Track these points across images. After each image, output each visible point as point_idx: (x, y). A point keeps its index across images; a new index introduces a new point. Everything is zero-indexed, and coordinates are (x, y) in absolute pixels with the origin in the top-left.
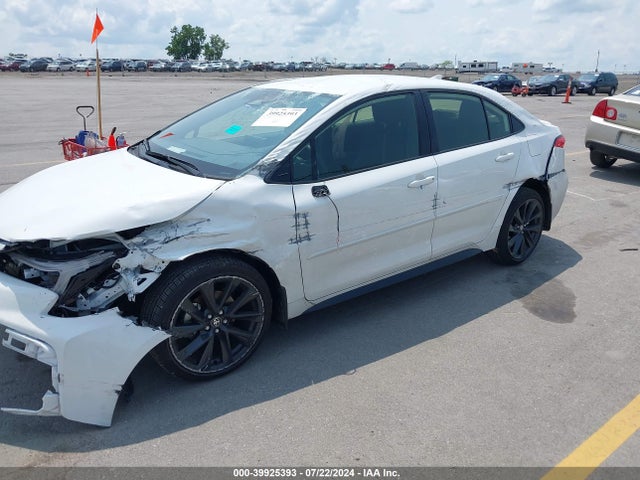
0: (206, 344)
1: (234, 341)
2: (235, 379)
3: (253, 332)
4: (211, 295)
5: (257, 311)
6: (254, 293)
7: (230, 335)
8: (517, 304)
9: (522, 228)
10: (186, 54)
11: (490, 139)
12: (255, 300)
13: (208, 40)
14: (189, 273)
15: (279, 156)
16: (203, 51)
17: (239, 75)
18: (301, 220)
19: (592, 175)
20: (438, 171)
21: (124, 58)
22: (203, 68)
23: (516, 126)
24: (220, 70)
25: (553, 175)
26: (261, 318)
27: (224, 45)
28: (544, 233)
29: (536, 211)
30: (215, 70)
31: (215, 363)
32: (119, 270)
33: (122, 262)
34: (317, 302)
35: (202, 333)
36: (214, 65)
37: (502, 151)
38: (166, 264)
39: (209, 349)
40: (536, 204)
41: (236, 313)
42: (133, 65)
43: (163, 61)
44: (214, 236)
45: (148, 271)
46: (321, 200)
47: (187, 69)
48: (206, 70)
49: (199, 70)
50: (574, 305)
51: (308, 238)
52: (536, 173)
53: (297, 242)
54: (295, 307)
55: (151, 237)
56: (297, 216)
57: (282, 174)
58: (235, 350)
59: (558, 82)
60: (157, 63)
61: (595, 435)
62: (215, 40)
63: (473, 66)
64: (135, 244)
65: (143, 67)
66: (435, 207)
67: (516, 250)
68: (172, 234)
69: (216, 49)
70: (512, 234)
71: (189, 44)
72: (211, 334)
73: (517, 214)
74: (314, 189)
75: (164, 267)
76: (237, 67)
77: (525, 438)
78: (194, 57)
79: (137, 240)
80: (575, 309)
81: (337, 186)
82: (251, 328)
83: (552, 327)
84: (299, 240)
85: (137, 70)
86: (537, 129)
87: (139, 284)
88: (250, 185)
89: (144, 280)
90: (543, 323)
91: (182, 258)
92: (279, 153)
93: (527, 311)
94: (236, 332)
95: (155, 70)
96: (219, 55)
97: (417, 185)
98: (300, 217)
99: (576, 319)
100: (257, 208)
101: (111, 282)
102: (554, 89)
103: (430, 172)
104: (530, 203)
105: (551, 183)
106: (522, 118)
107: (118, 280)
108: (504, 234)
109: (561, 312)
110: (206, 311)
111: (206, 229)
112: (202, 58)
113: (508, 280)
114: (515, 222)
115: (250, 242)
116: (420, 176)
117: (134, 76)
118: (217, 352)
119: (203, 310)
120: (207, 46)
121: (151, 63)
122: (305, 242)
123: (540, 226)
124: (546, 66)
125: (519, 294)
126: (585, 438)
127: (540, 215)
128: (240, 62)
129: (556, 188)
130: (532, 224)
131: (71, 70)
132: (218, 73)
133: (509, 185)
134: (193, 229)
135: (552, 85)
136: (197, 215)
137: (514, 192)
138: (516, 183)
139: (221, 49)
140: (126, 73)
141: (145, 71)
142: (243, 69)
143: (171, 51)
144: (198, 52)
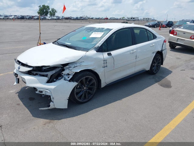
0: (83, 94)
1: (89, 93)
2: (89, 103)
3: (93, 91)
4: (84, 81)
5: (94, 86)
6: (94, 81)
7: (88, 91)
8: (157, 84)
9: (156, 64)
10: (43, 14)
11: (149, 40)
12: (94, 83)
13: (50, 10)
14: (80, 75)
15: (99, 45)
16: (49, 13)
17: (61, 21)
18: (105, 62)
19: (170, 50)
20: (137, 49)
22: (50, 18)
23: (155, 37)
24: (55, 19)
25: (164, 50)
26: (95, 87)
28: (161, 66)
29: (160, 60)
30: (54, 19)
31: (85, 99)
32: (63, 75)
33: (63, 72)
34: (108, 84)
35: (82, 91)
36: (53, 18)
37: (152, 44)
38: (74, 73)
39: (83, 95)
40: (160, 58)
41: (90, 86)
42: (27, 17)
43: (37, 16)
44: (85, 66)
45: (70, 75)
46: (110, 56)
47: (45, 19)
48: (51, 19)
49: (49, 19)
50: (171, 84)
51: (107, 66)
52: (160, 50)
53: (104, 68)
54: (103, 85)
55: (71, 66)
56: (104, 61)
57: (100, 50)
58: (89, 96)
59: (157, 24)
60: (35, 17)
61: (181, 113)
62: (53, 10)
63: (132, 18)
64: (67, 68)
65: (31, 18)
66: (136, 58)
67: (154, 70)
68: (76, 65)
69: (53, 13)
70: (154, 66)
71: (45, 11)
72: (84, 91)
73: (155, 61)
74: (108, 54)
75: (74, 74)
76: (60, 18)
77: (164, 114)
78: (46, 15)
79: (67, 67)
80: (171, 85)
81: (114, 53)
82: (93, 90)
83: (166, 89)
84: (104, 67)
85: (29, 19)
86: (159, 38)
87: (68, 78)
88: (93, 52)
89: (69, 77)
90: (164, 88)
91: (78, 71)
92: (99, 44)
93: (159, 86)
94: (89, 91)
95: (35, 19)
96: (54, 14)
97: (132, 53)
98: (105, 61)
99: (172, 87)
100: (95, 59)
101: (60, 78)
102: (156, 26)
103: (135, 49)
104: (158, 58)
105: (163, 52)
106: (156, 35)
107: (62, 77)
108: (152, 66)
109: (168, 86)
110: (83, 85)
111: (83, 64)
112: (49, 15)
113: (153, 78)
114: (155, 63)
115: (93, 67)
116: (133, 50)
117: (28, 21)
118: (85, 96)
119: (82, 85)
121: (33, 17)
122: (106, 67)
123: (160, 64)
124: (152, 19)
125: (156, 82)
126: (179, 114)
127: (160, 61)
128: (61, 17)
129: (164, 54)
130: (158, 63)
131: (8, 19)
132: (54, 20)
133: (153, 53)
134: (80, 64)
135: (155, 25)
136: (81, 60)
137: (155, 54)
138: (155, 52)
139: (55, 12)
140: (26, 20)
141: (31, 19)
142: (62, 19)
143: (39, 13)
144: (48, 13)
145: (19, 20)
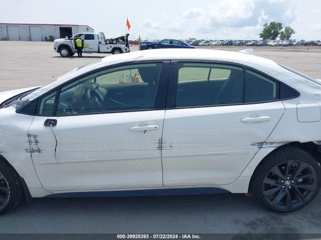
10: (270, 37)
11: (244, 101)
13: (283, 30)
16: (279, 35)
18: (33, 139)
21: (234, 40)
22: (274, 44)
27: (292, 32)
36: (281, 43)
37: (255, 114)
42: (238, 43)
43: (254, 41)
47: (265, 45)
48: (275, 46)
49: (271, 46)
51: (39, 151)
53: (31, 152)
56: (29, 136)
57: (30, 109)
60: (250, 41)
62: (288, 30)
66: (160, 148)
69: (287, 34)
71: (272, 32)
76: (294, 43)
78: (274, 38)
85: (239, 45)
95: (248, 45)
96: (289, 37)
98: (32, 137)
112: (278, 39)
120: (282, 33)
121: (247, 42)
122: (37, 153)
131: (209, 45)
133: (262, 143)
138: (272, 143)
139: (290, 34)
140: (234, 46)
141: (243, 45)
142: (298, 44)
143: (262, 36)
144: (277, 36)
145: (224, 47)
